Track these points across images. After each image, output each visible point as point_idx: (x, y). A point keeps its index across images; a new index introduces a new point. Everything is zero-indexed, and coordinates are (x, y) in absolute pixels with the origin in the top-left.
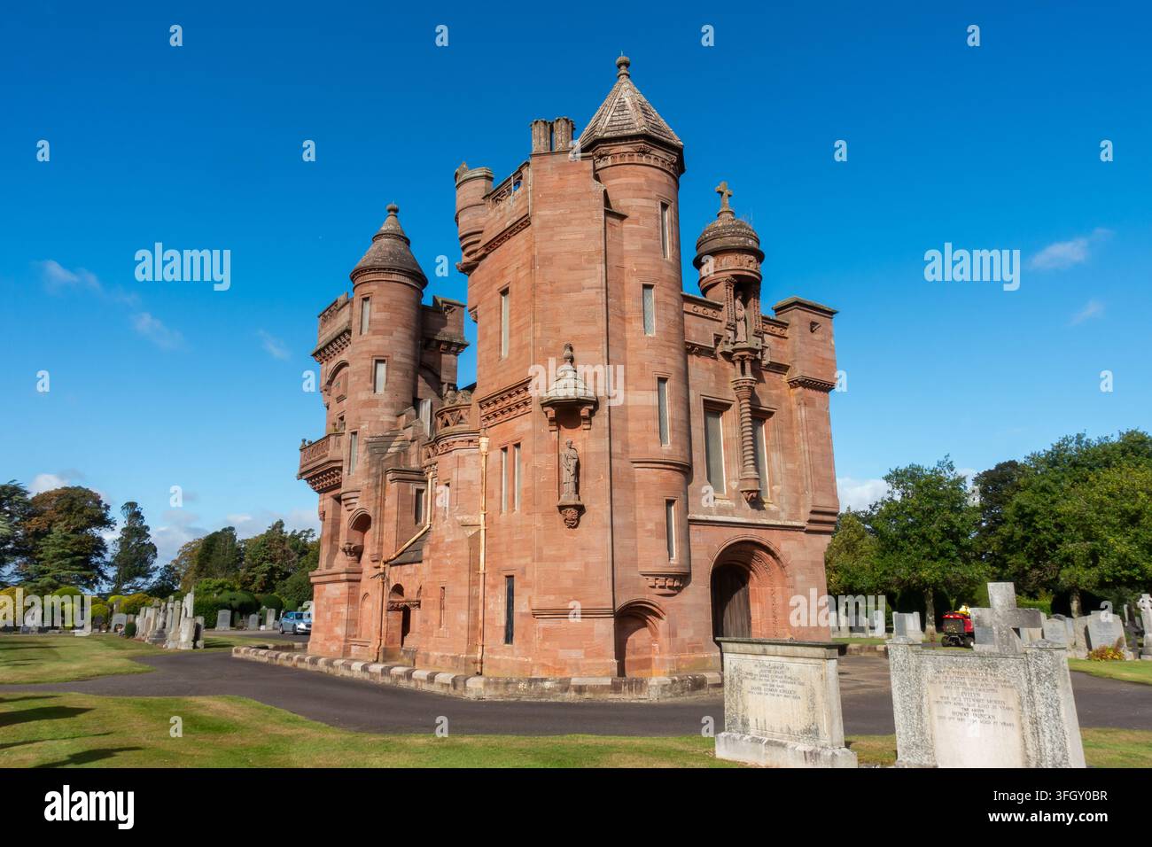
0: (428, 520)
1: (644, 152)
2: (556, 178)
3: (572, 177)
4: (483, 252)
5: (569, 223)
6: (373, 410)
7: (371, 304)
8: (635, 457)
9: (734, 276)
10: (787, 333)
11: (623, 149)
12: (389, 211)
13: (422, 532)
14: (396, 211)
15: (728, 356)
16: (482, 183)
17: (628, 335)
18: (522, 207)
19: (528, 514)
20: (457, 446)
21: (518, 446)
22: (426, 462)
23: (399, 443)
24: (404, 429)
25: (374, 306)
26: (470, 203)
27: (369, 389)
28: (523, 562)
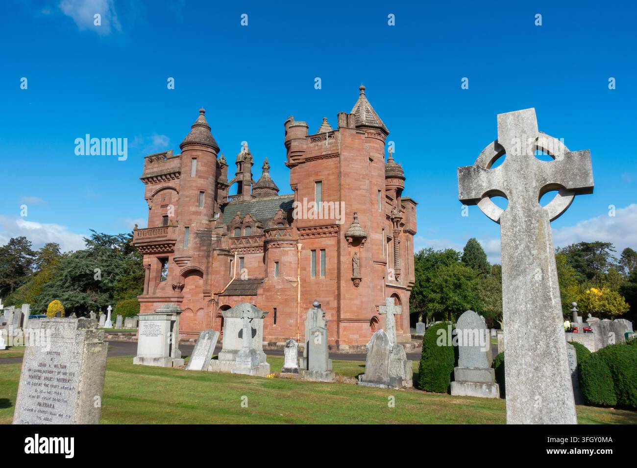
0: (235, 275)
1: (379, 134)
2: (350, 139)
3: (356, 140)
4: (304, 161)
5: (355, 160)
6: (198, 217)
7: (198, 161)
8: (375, 260)
9: (397, 188)
10: (404, 211)
11: (372, 131)
12: (201, 112)
13: (232, 280)
14: (204, 112)
15: (392, 219)
16: (305, 129)
17: (373, 210)
18: (334, 148)
19: (331, 280)
20: (283, 246)
21: (323, 250)
22: (232, 247)
23: (215, 236)
24: (215, 228)
25: (199, 163)
26: (299, 137)
27: (196, 206)
28: (327, 299)
